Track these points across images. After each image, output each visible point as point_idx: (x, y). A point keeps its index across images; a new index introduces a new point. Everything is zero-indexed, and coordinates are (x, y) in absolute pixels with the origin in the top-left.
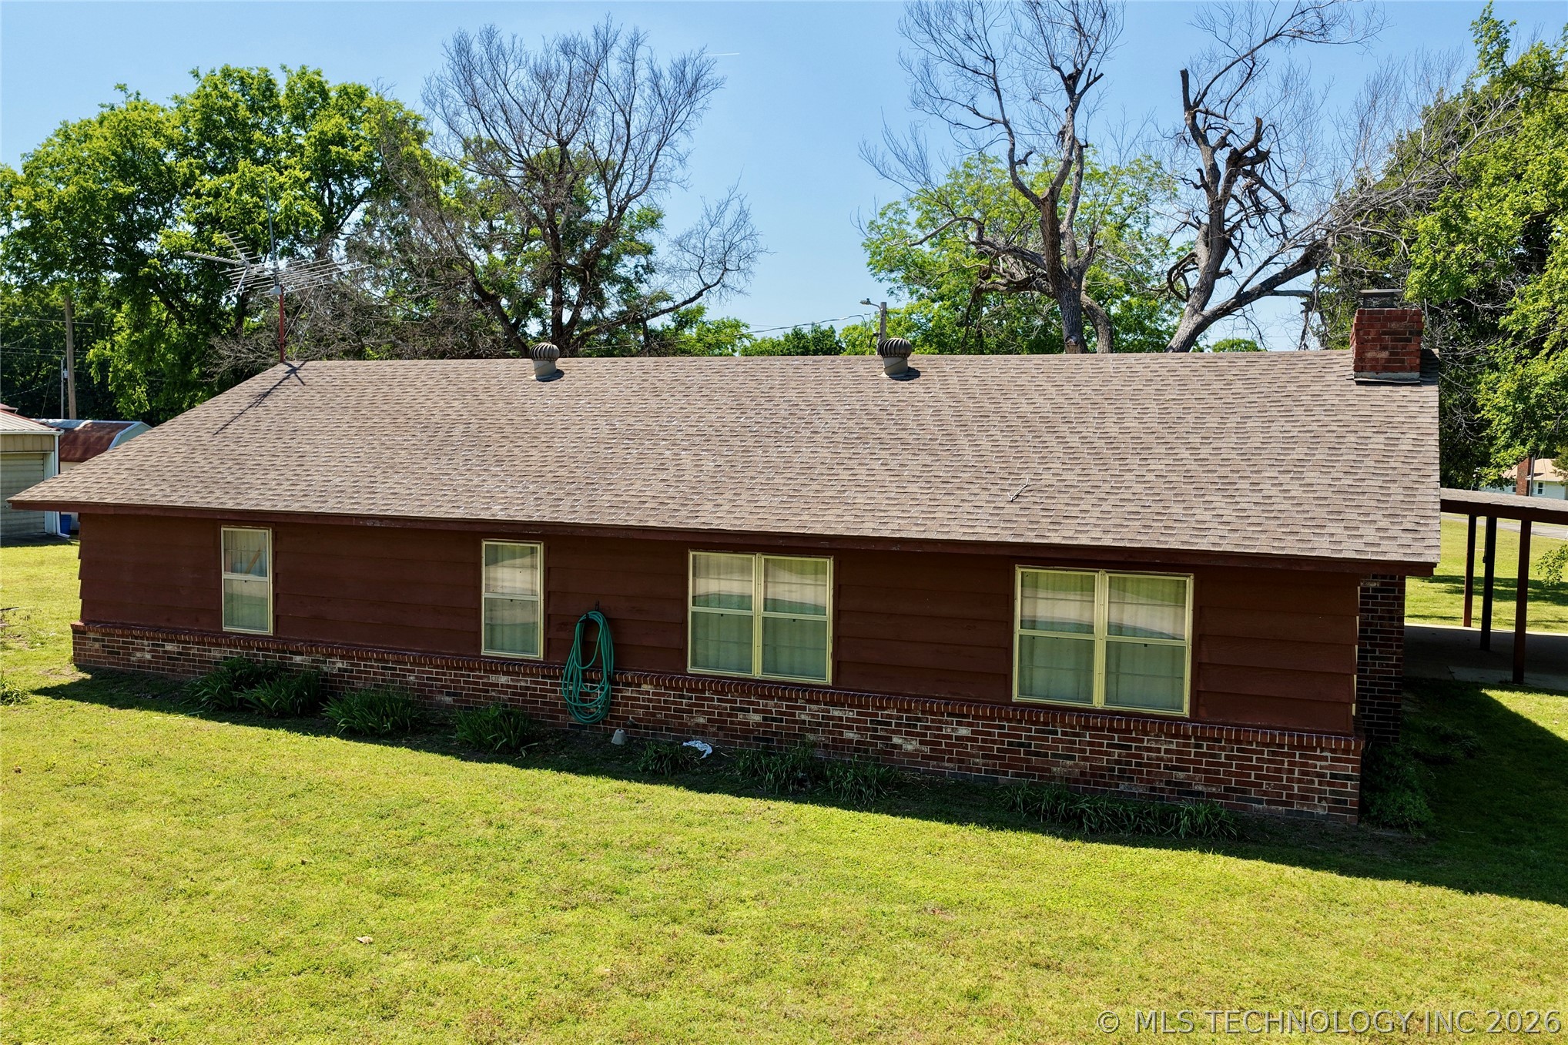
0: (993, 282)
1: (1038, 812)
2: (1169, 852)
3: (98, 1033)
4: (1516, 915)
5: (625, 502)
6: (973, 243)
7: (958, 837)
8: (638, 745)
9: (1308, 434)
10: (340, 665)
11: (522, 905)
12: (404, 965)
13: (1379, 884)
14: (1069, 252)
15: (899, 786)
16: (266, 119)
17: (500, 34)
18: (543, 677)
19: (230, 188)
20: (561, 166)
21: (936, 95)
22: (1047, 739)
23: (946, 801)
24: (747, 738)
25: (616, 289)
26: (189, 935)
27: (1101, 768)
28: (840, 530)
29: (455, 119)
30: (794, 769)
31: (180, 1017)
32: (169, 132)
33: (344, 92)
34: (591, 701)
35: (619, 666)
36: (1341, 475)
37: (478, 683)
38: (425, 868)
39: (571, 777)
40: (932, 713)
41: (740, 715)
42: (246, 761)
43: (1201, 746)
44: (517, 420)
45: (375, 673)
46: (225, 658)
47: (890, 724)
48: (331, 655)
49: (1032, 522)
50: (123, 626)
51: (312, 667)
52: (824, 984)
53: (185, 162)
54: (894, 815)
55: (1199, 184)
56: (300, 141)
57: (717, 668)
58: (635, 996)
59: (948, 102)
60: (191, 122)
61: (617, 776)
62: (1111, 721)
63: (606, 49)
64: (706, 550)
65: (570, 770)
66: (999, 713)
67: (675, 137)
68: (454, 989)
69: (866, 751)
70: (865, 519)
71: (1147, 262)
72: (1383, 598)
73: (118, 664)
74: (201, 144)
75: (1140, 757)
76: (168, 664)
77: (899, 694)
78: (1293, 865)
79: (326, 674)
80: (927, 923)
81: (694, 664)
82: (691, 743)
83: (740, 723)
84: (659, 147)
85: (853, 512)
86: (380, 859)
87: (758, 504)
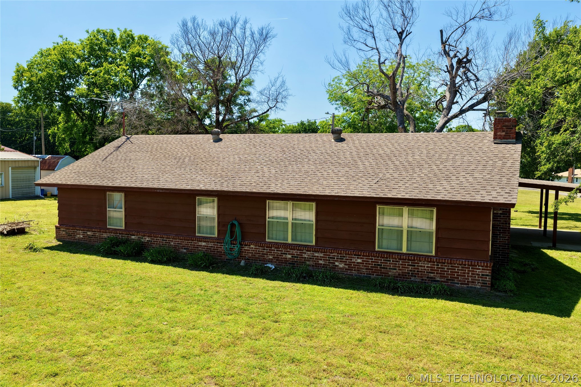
0: (373, 106)
1: (384, 287)
2: (427, 299)
3: (86, 348)
4: (539, 318)
5: (245, 183)
6: (365, 92)
7: (357, 294)
8: (249, 265)
9: (476, 161)
10: (147, 239)
11: (214, 314)
12: (179, 330)
13: (495, 309)
14: (400, 95)
15: (337, 279)
16: (112, 47)
17: (198, 19)
18: (217, 243)
19: (100, 72)
20: (219, 66)
21: (352, 39)
22: (387, 263)
23: (353, 284)
24: (286, 263)
25: (237, 108)
26: (109, 321)
27: (405, 273)
28: (318, 193)
29: (182, 49)
30: (302, 273)
31: (110, 344)
32: (78, 52)
33: (140, 38)
34: (233, 251)
35: (243, 239)
36: (486, 175)
37: (194, 245)
38: (182, 303)
39: (227, 276)
40: (349, 254)
41: (284, 256)
42: (118, 270)
43: (438, 265)
44: (207, 156)
45: (160, 242)
46: (108, 237)
47: (334, 258)
48: (144, 236)
49: (382, 190)
50: (73, 226)
51: (138, 240)
52: (313, 337)
53: (84, 63)
54: (336, 288)
55: (446, 71)
56: (124, 55)
57: (276, 240)
58: (252, 340)
59: (356, 42)
60: (86, 49)
61: (243, 276)
62: (409, 257)
63: (235, 24)
64: (272, 200)
65: (227, 274)
66: (371, 254)
67: (259, 55)
68: (195, 337)
69: (326, 267)
70: (326, 189)
71: (429, 98)
72: (503, 216)
73: (71, 239)
74: (89, 57)
75: (418, 269)
76: (88, 239)
77: (338, 248)
78: (467, 303)
79: (143, 242)
80: (346, 319)
81: (268, 239)
82: (267, 265)
83: (284, 258)
84: (254, 58)
85: (322, 187)
86: (167, 300)
87: (290, 184)
